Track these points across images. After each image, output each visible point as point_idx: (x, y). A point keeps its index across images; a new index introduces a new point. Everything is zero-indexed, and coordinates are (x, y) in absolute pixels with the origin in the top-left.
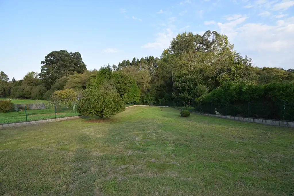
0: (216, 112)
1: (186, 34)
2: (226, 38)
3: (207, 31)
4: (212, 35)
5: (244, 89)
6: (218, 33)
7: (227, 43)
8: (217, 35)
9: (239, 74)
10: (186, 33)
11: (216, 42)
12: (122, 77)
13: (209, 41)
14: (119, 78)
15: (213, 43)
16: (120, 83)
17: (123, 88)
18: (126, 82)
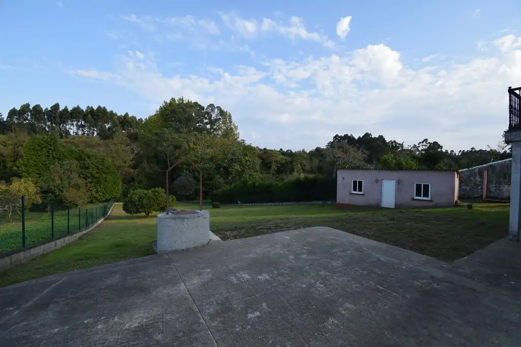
0: (239, 202)
1: (183, 101)
2: (230, 116)
3: (211, 104)
4: (216, 110)
5: (257, 184)
6: (222, 109)
7: (231, 122)
8: (222, 113)
9: (248, 166)
10: (184, 99)
11: (220, 119)
12: (89, 157)
13: (211, 115)
14: (84, 160)
15: (217, 120)
16: (88, 168)
17: (97, 175)
18: (101, 167)
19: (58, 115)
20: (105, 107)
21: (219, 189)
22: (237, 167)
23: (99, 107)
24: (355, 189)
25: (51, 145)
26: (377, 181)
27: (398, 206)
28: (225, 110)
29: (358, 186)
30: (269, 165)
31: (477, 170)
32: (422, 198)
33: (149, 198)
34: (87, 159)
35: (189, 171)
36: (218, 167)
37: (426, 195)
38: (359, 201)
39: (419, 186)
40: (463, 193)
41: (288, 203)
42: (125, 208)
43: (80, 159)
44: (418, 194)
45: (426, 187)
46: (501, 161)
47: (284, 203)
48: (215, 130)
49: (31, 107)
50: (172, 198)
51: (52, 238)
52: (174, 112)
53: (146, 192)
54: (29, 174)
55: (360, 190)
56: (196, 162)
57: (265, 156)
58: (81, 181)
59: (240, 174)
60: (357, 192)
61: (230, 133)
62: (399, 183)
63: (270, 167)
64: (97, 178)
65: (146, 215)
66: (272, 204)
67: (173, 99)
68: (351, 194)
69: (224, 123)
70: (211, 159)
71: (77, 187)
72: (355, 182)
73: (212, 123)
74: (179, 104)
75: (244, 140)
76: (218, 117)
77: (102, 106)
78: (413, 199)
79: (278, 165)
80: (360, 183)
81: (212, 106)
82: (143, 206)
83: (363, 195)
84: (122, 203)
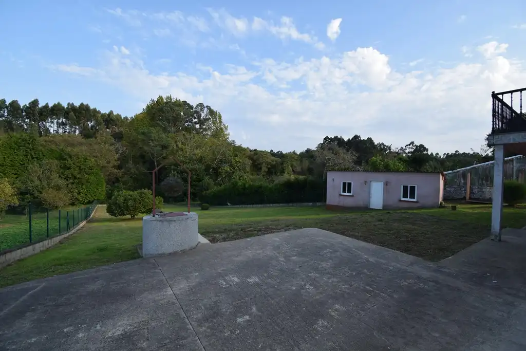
0: (229, 204)
1: (171, 99)
2: (220, 117)
3: (200, 104)
4: (206, 109)
5: (247, 186)
6: (212, 108)
7: (221, 122)
8: (211, 112)
9: (238, 167)
10: (172, 98)
11: (210, 118)
12: (70, 157)
13: (201, 115)
14: (65, 159)
15: (207, 120)
16: (69, 168)
17: (78, 176)
18: (83, 167)
19: (37, 112)
20: (87, 104)
21: (208, 190)
22: (227, 168)
23: (82, 104)
24: (344, 191)
25: (29, 144)
26: (366, 182)
27: (386, 208)
28: (215, 110)
29: (347, 187)
30: (259, 166)
31: (460, 173)
32: (408, 199)
33: (135, 200)
34: (69, 159)
35: (177, 172)
36: (208, 168)
37: (412, 196)
38: (348, 202)
39: (405, 188)
40: (448, 195)
41: (278, 205)
42: (110, 210)
43: (61, 158)
44: (405, 196)
45: (413, 188)
46: (484, 164)
47: (274, 205)
48: (205, 130)
49: (7, 103)
50: (160, 199)
51: (31, 242)
52: (161, 110)
53: (131, 193)
54: (5, 174)
55: (349, 191)
56: (184, 163)
57: (255, 157)
58: (61, 182)
59: (230, 175)
60: (346, 194)
61: (219, 133)
62: (387, 185)
63: (261, 168)
64: (79, 178)
65: (132, 217)
66: (262, 205)
67: (161, 98)
68: (341, 195)
69: (214, 123)
70: (200, 160)
71: (58, 188)
72: (344, 184)
73: (201, 122)
74: (167, 103)
75: (234, 141)
76: (208, 117)
77: (85, 103)
78: (401, 201)
79: (269, 166)
80: (350, 184)
81: (201, 105)
82: (127, 208)
83: (352, 196)
84: (105, 205)
